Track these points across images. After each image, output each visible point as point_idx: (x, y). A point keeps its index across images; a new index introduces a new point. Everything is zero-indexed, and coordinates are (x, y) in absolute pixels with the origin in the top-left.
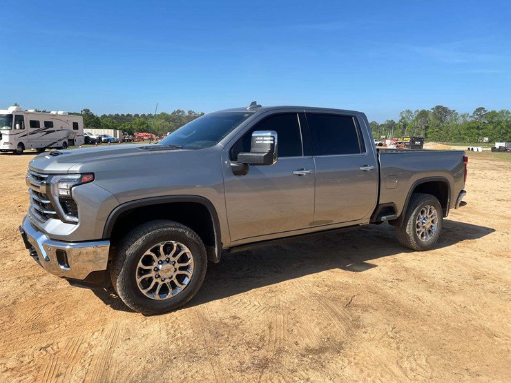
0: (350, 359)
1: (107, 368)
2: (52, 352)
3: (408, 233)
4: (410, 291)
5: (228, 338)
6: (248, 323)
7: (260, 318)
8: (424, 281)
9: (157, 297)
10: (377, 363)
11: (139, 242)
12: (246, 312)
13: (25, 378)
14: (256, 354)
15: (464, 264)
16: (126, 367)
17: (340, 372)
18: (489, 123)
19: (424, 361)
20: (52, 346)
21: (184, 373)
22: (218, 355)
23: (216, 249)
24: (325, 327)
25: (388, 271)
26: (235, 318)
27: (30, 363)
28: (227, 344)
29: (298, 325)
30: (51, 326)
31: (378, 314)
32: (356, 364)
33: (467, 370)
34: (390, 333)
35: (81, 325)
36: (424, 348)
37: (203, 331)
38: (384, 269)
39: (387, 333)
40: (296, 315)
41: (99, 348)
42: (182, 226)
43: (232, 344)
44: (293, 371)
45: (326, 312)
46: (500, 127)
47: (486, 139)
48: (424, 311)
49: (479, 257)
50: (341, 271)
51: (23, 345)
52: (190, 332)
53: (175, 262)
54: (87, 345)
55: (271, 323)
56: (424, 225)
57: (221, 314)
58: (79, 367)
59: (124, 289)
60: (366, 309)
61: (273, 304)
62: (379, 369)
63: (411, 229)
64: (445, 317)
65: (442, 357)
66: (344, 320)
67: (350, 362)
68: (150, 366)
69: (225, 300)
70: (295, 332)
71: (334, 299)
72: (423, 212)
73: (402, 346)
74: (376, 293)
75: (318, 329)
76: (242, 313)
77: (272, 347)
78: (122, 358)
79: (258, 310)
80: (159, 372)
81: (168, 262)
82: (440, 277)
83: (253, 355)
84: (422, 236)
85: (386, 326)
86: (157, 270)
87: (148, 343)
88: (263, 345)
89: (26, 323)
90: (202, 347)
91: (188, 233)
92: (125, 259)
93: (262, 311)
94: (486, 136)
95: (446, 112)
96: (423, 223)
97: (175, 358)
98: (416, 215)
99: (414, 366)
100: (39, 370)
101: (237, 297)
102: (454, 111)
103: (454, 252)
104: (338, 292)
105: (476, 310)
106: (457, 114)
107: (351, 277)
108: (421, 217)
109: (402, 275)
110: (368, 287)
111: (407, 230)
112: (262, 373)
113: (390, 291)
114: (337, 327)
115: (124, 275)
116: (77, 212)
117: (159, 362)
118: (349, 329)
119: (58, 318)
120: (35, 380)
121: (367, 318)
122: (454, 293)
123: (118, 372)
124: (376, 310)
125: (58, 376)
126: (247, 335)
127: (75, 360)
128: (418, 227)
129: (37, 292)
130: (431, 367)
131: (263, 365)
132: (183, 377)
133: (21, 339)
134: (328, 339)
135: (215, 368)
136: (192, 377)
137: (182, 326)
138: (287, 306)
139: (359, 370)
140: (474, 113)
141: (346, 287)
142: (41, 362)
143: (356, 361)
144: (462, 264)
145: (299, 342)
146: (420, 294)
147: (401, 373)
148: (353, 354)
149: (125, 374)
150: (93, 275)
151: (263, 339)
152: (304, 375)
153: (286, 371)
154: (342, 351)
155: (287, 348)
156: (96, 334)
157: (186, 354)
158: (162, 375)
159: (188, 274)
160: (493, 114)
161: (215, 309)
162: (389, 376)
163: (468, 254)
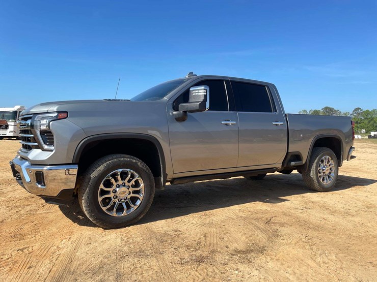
0: (272, 257)
1: (71, 262)
2: (27, 252)
3: (312, 177)
4: (317, 215)
5: (171, 243)
6: (188, 234)
7: (197, 230)
8: (327, 209)
9: (114, 214)
10: (295, 259)
11: (101, 168)
12: (185, 227)
13: (2, 269)
14: (194, 253)
15: (357, 200)
16: (86, 261)
17: (264, 265)
18: (365, 119)
19: (335, 258)
20: (27, 249)
21: (134, 265)
22: (162, 254)
23: (162, 178)
24: (250, 236)
25: (298, 203)
26: (176, 231)
27: (8, 259)
28: (170, 247)
29: (228, 235)
30: (29, 236)
31: (293, 228)
32: (277, 260)
33: (371, 263)
34: (303, 240)
35: (52, 235)
36: (333, 248)
37: (151, 238)
38: (295, 202)
39: (301, 239)
40: (226, 228)
41: (65, 250)
42: (135, 158)
43: (174, 247)
44: (224, 264)
45: (250, 227)
46: (373, 121)
47: (364, 131)
48: (331, 227)
49: (369, 196)
50: (261, 203)
51: (5, 248)
52: (140, 239)
53: (129, 187)
54: (56, 248)
55: (206, 233)
56: (324, 171)
57: (165, 229)
58: (47, 261)
59: (88, 206)
60: (282, 225)
61: (208, 222)
62: (297, 262)
63: (315, 173)
64: (348, 230)
65: (349, 255)
66: (266, 231)
67: (272, 259)
68: (106, 260)
69: (169, 220)
70: (226, 239)
71: (256, 219)
72: (322, 161)
73: (314, 248)
74: (290, 216)
75: (244, 237)
76: (183, 228)
77: (207, 249)
78: (83, 255)
79: (195, 226)
80: (114, 264)
81: (124, 186)
82: (339, 206)
83: (191, 253)
84: (323, 180)
85: (300, 235)
86: (115, 192)
87: (106, 246)
88: (199, 248)
89: (9, 234)
90: (149, 249)
91: (140, 164)
92: (89, 181)
93: (199, 227)
94: (363, 128)
95: (332, 111)
96: (323, 170)
97: (127, 256)
98: (317, 163)
99: (326, 260)
100: (15, 263)
101: (179, 218)
102: (338, 110)
103: (349, 193)
104: (260, 215)
105: (372, 225)
106: (340, 112)
107: (269, 206)
108: (322, 165)
109: (309, 206)
110: (283, 212)
111: (311, 174)
112: (199, 265)
113: (301, 215)
114: (260, 236)
115: (89, 194)
116: (53, 142)
117: (114, 257)
118: (270, 237)
119: (35, 230)
120: (11, 270)
121: (284, 230)
122: (353, 216)
123: (79, 265)
124: (291, 225)
125: (30, 268)
126: (187, 241)
127: (45, 258)
128: (319, 173)
129: (21, 216)
130: (340, 261)
131: (200, 260)
132: (133, 267)
133: (4, 244)
134: (253, 244)
135: (160, 262)
136: (141, 268)
137: (133, 236)
138: (219, 223)
139: (280, 263)
140: (353, 112)
141: (266, 212)
142: (18, 258)
143: (277, 258)
144: (356, 199)
145: (229, 246)
146: (325, 216)
147: (315, 264)
148: (274, 254)
149: (85, 265)
150: (64, 192)
151: (200, 243)
152: (234, 266)
153: (219, 264)
154: (265, 252)
155: (219, 249)
156: (64, 241)
157: (136, 253)
158: (115, 266)
159: (140, 197)
160: (367, 112)
161: (161, 226)
162: (305, 267)
163: (360, 194)
